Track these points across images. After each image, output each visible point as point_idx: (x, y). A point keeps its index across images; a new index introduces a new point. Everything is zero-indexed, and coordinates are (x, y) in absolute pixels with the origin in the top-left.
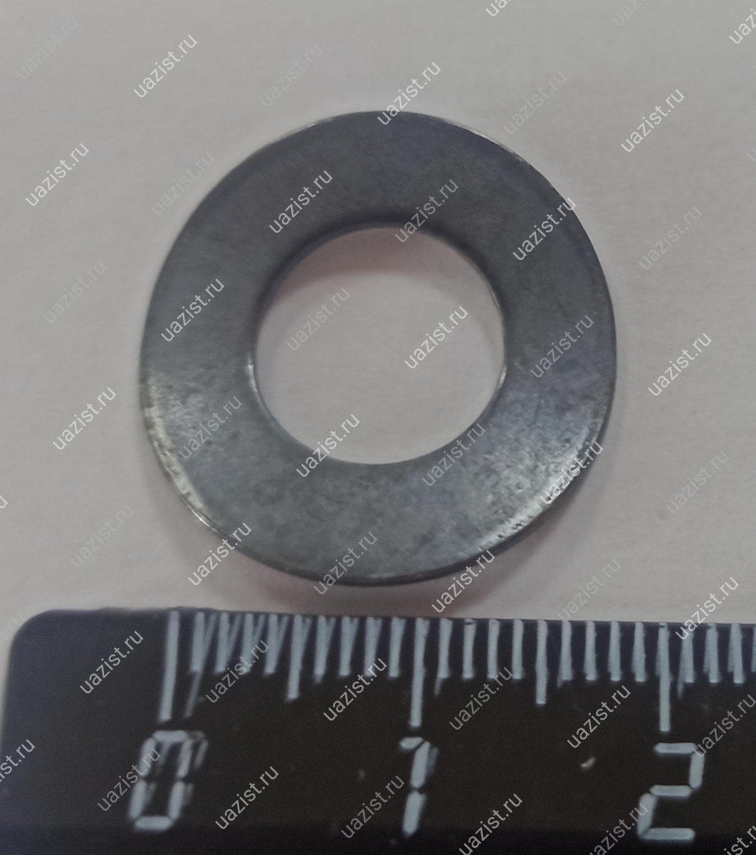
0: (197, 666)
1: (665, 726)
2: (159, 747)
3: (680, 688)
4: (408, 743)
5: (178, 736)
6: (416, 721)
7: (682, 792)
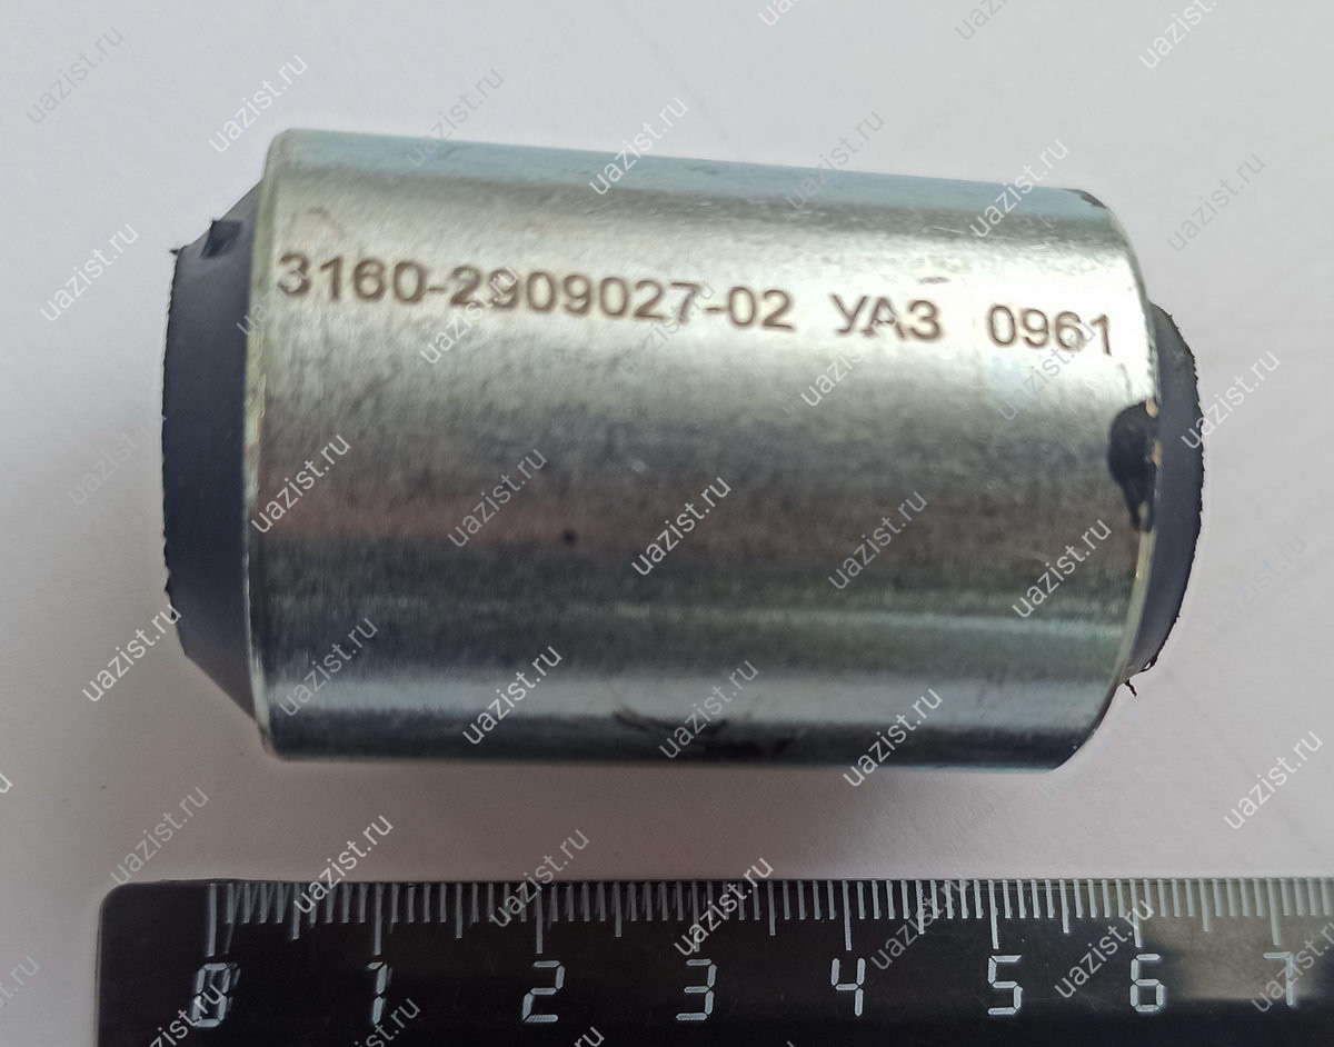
0: (230, 920)
1: (539, 951)
2: (208, 973)
3: (549, 925)
4: (373, 966)
5: (221, 967)
6: (378, 952)
7: (551, 991)
